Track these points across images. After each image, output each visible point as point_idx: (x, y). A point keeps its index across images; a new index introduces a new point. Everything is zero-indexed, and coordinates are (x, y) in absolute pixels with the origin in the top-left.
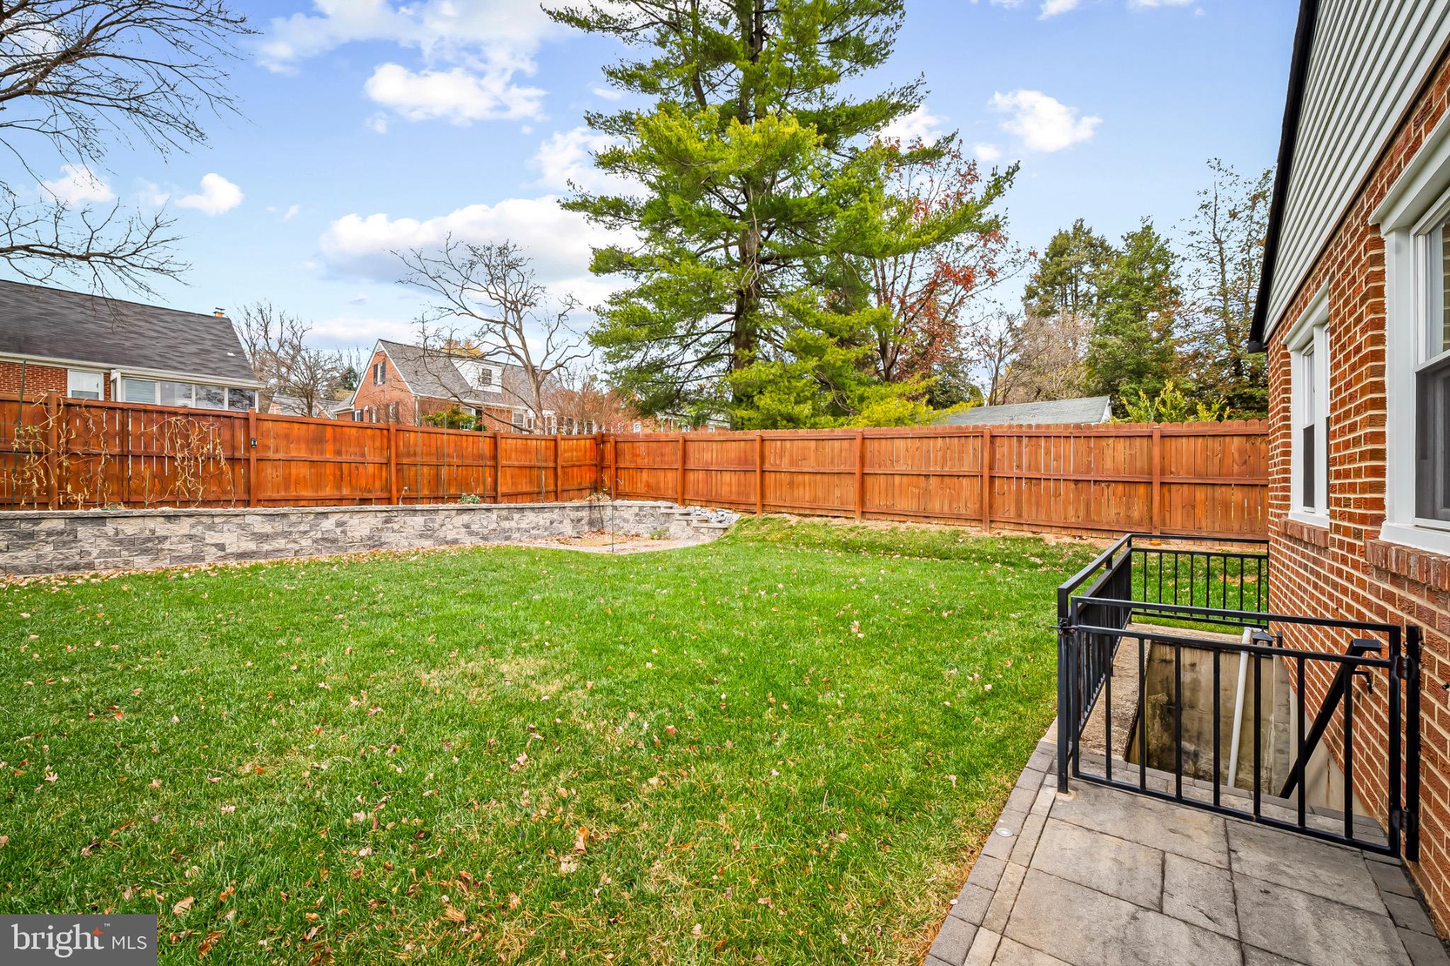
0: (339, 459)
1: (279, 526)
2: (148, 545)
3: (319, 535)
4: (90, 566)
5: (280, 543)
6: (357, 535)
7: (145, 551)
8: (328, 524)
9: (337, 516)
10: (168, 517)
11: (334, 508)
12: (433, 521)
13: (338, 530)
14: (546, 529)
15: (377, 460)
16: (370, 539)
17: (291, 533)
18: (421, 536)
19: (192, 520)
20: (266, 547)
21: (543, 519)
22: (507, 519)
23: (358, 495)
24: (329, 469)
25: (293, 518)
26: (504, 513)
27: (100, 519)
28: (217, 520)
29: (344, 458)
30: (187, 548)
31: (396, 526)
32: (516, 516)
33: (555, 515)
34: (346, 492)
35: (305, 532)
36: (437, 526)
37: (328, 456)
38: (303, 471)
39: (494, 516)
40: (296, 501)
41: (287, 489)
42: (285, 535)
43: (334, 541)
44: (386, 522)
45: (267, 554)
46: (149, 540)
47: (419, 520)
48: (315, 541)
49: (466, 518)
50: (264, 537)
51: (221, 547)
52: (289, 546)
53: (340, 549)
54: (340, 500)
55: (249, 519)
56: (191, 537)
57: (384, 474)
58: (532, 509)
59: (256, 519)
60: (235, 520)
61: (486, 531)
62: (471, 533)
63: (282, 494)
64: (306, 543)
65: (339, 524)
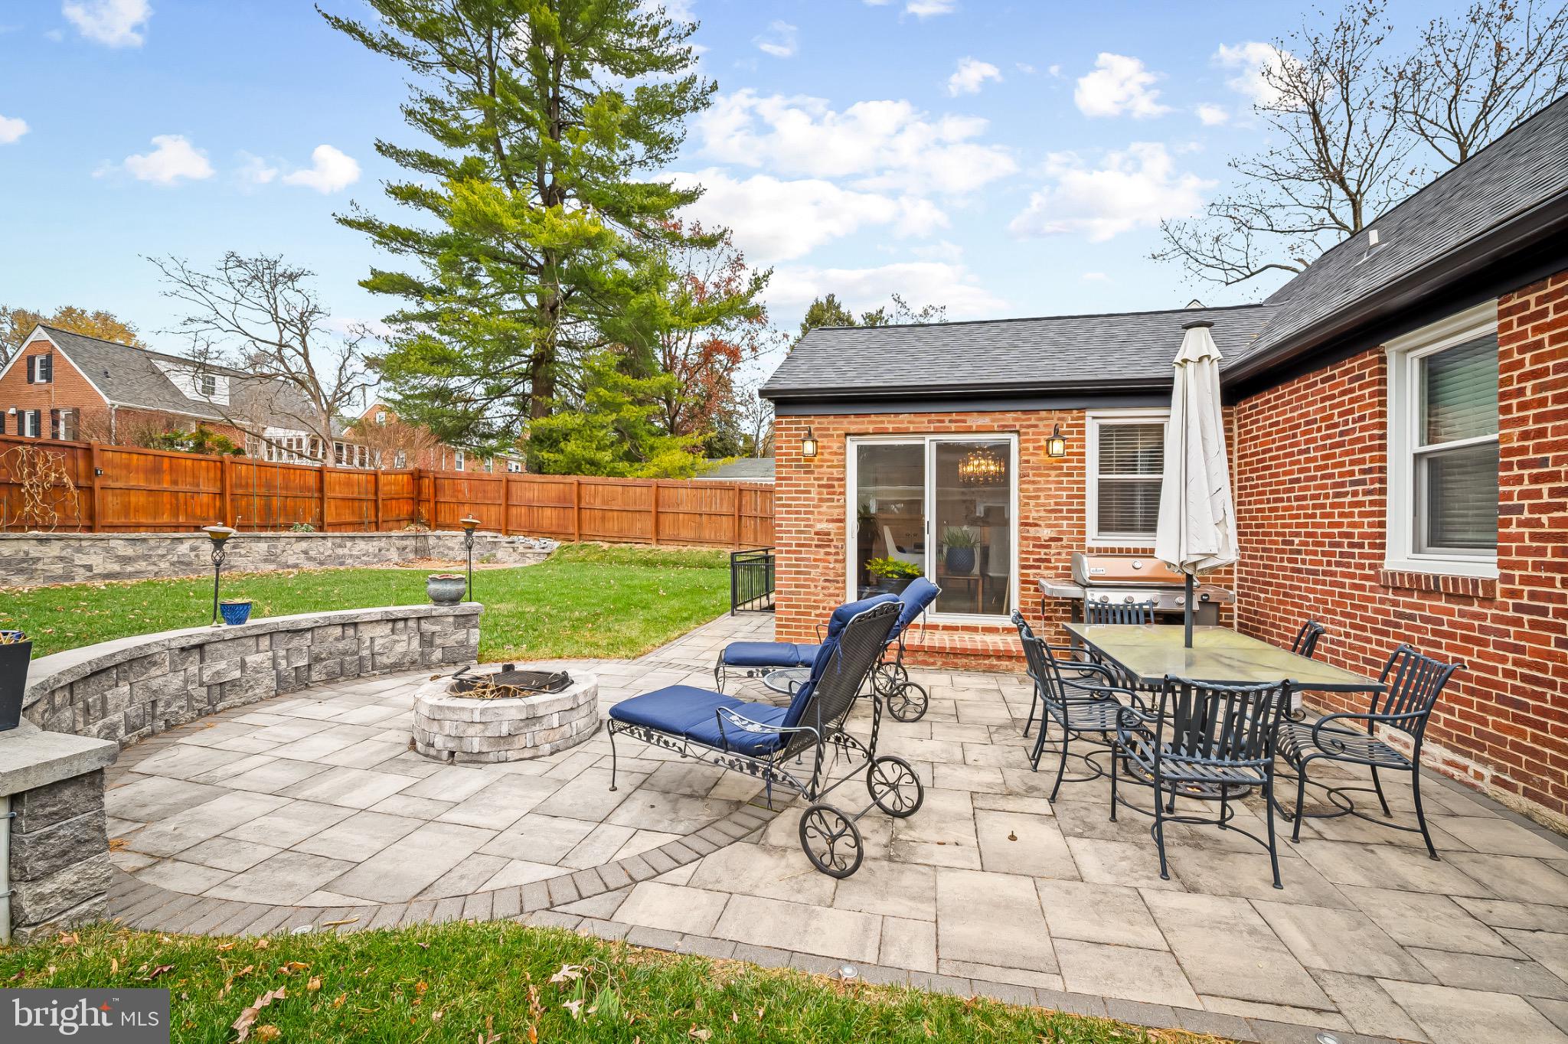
0: (176, 488)
1: (140, 549)
3: (175, 559)
5: (142, 565)
8: (184, 548)
9: (191, 542)
11: (188, 534)
12: (275, 547)
13: (193, 554)
14: (375, 556)
15: (212, 489)
17: (150, 556)
18: (266, 561)
20: (129, 569)
21: (372, 547)
22: (340, 546)
23: (191, 522)
24: (166, 498)
25: (152, 543)
26: (338, 541)
29: (181, 487)
31: (243, 552)
32: (349, 544)
33: (383, 543)
34: (182, 519)
35: (163, 556)
36: (279, 551)
37: (165, 485)
38: (143, 499)
39: (329, 544)
41: (127, 515)
42: (146, 557)
43: (189, 564)
45: (130, 575)
46: (23, 560)
47: (263, 547)
48: (173, 564)
49: (304, 545)
50: (125, 560)
51: (89, 568)
52: (150, 568)
53: (194, 571)
54: (177, 528)
55: (112, 543)
56: (61, 558)
57: (218, 503)
58: (363, 537)
59: (119, 544)
60: (100, 544)
61: (322, 558)
62: (310, 559)
63: (122, 521)
64: (163, 565)
65: (193, 549)
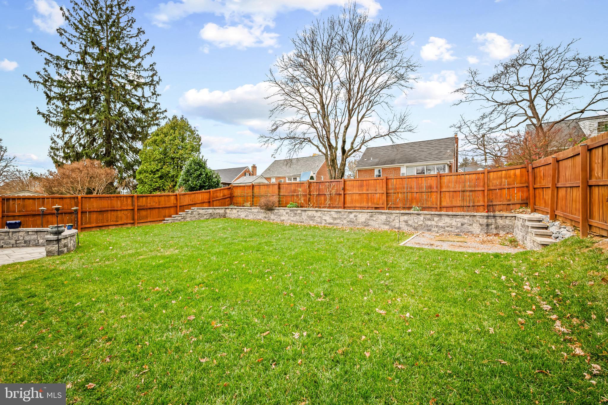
1: (339, 215)
2: (312, 218)
3: (349, 220)
4: (303, 222)
5: (339, 221)
6: (360, 221)
7: (312, 220)
8: (352, 216)
9: (356, 213)
10: (316, 211)
12: (390, 218)
13: (355, 218)
14: (457, 228)
16: (365, 223)
18: (384, 224)
19: (320, 212)
20: (335, 222)
21: (456, 222)
22: (429, 220)
23: (374, 206)
25: (343, 213)
26: (428, 217)
27: (305, 211)
28: (326, 212)
30: (319, 220)
31: (374, 219)
32: (436, 219)
33: (466, 220)
35: (345, 218)
36: (391, 220)
38: (356, 197)
39: (422, 218)
42: (340, 218)
43: (353, 222)
44: (371, 216)
45: (335, 224)
46: (312, 217)
47: (384, 217)
49: (406, 218)
50: (335, 219)
51: (325, 220)
52: (341, 222)
53: (354, 225)
55: (332, 213)
56: (320, 217)
58: (448, 215)
59: (334, 213)
60: (329, 213)
61: (416, 225)
62: (408, 225)
63: (352, 205)
64: (345, 222)
65: (355, 216)
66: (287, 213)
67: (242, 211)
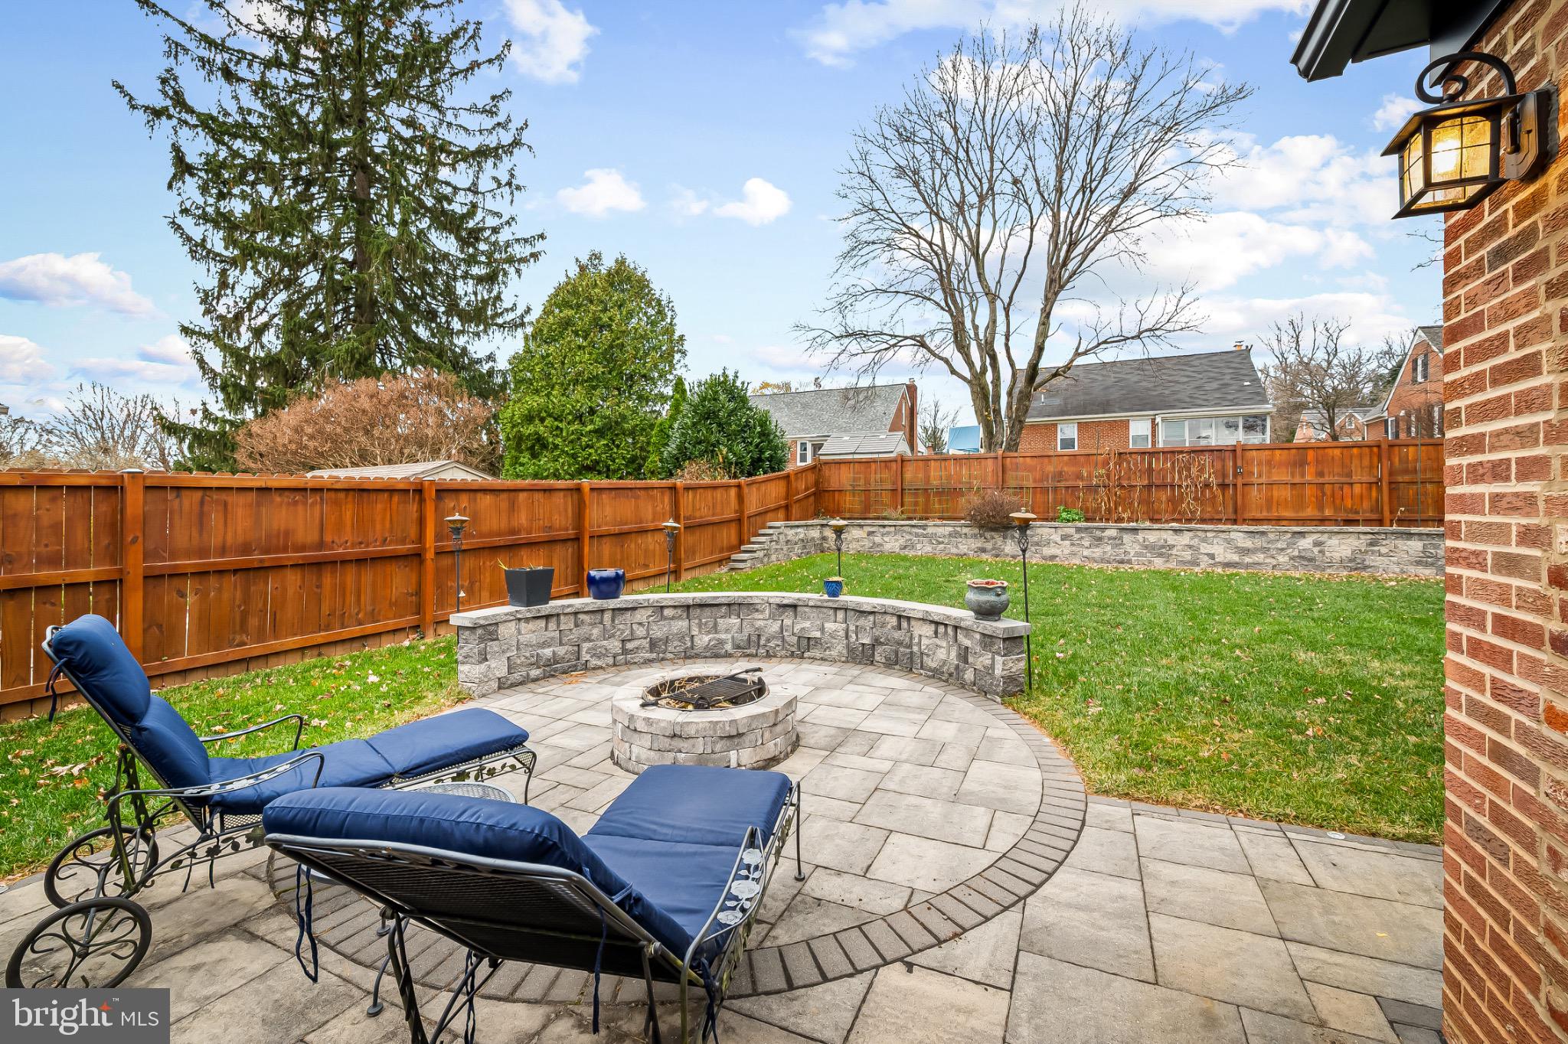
0: (1321, 480)
1: (1259, 542)
2: (1163, 550)
3: (1296, 553)
4: (1129, 561)
5: (1259, 557)
6: (1337, 556)
7: (1161, 555)
8: (1306, 543)
9: (1315, 536)
10: (1176, 531)
11: (1311, 528)
12: (1436, 546)
13: (1316, 550)
15: (1365, 479)
16: (1351, 561)
17: (1269, 549)
19: (1191, 534)
20: (1247, 560)
23: (1343, 515)
24: (1308, 491)
25: (1271, 536)
27: (1136, 531)
28: (1209, 535)
29: (1327, 479)
30: (1187, 555)
31: (1384, 550)
34: (1328, 513)
35: (1282, 550)
37: (1308, 478)
38: (1286, 493)
40: (1278, 521)
41: (1269, 509)
42: (1264, 550)
43: (1311, 560)
44: (1371, 544)
45: (1247, 566)
46: (1163, 547)
47: (1416, 545)
48: (1292, 558)
50: (1244, 551)
51: (1212, 556)
52: (1268, 560)
53: (1317, 568)
54: (1322, 521)
55: (1233, 535)
56: (1190, 547)
57: (1374, 494)
59: (1239, 535)
60: (1223, 535)
63: (1265, 514)
64: (1282, 559)
65: (1317, 544)
66: (1064, 538)
67: (888, 533)
